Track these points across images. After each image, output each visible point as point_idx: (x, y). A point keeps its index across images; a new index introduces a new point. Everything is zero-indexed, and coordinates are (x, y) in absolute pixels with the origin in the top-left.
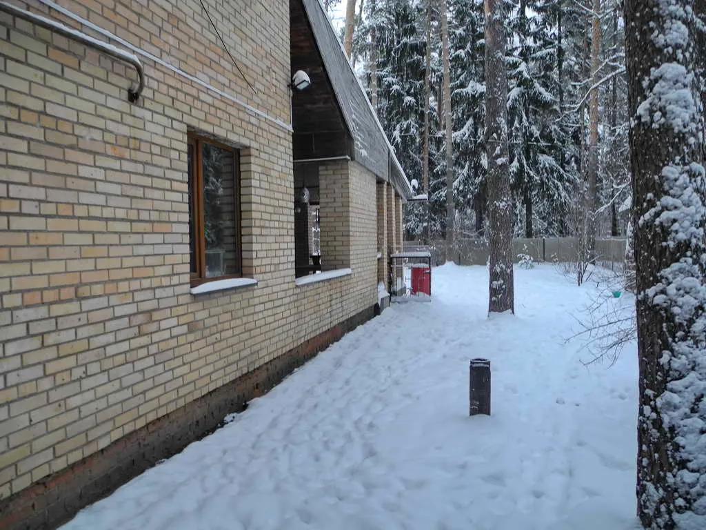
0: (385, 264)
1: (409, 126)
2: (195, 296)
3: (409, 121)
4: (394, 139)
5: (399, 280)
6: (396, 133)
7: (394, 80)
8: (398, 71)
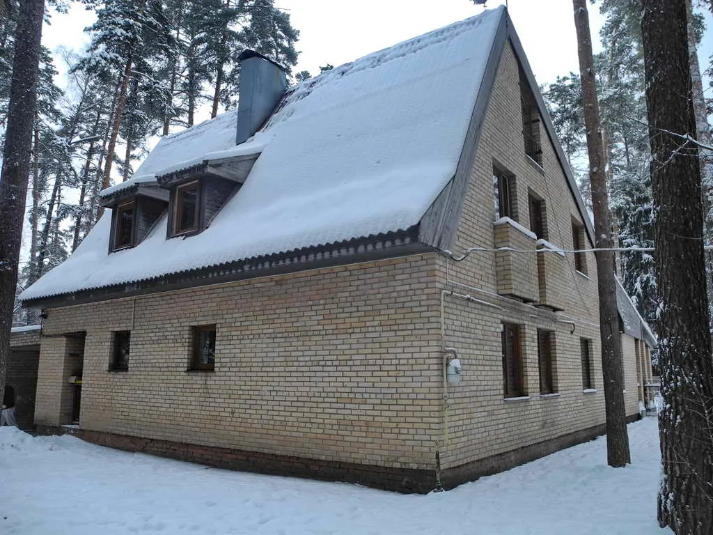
0: (642, 390)
1: (648, 278)
2: (584, 393)
3: (648, 275)
4: (636, 290)
5: (652, 402)
6: (638, 285)
7: (633, 241)
8: (635, 232)
